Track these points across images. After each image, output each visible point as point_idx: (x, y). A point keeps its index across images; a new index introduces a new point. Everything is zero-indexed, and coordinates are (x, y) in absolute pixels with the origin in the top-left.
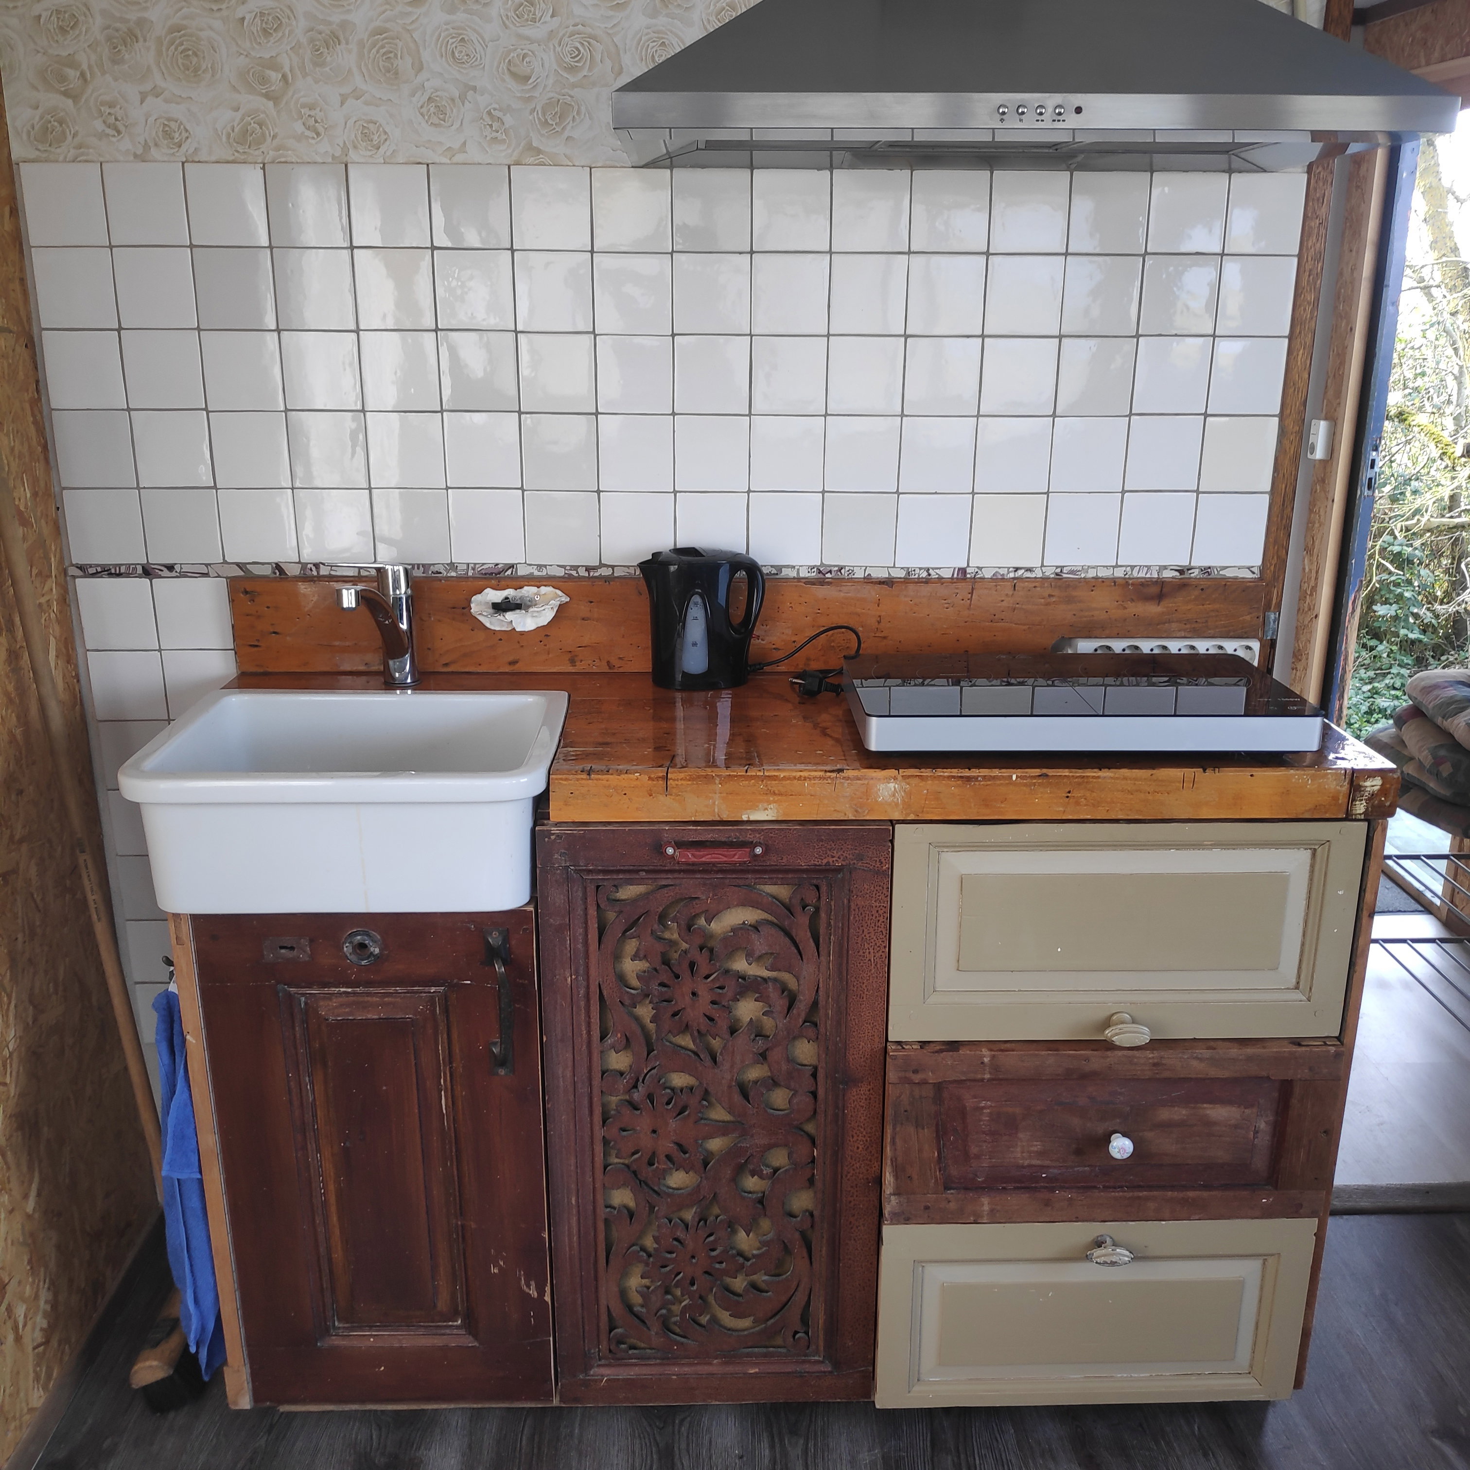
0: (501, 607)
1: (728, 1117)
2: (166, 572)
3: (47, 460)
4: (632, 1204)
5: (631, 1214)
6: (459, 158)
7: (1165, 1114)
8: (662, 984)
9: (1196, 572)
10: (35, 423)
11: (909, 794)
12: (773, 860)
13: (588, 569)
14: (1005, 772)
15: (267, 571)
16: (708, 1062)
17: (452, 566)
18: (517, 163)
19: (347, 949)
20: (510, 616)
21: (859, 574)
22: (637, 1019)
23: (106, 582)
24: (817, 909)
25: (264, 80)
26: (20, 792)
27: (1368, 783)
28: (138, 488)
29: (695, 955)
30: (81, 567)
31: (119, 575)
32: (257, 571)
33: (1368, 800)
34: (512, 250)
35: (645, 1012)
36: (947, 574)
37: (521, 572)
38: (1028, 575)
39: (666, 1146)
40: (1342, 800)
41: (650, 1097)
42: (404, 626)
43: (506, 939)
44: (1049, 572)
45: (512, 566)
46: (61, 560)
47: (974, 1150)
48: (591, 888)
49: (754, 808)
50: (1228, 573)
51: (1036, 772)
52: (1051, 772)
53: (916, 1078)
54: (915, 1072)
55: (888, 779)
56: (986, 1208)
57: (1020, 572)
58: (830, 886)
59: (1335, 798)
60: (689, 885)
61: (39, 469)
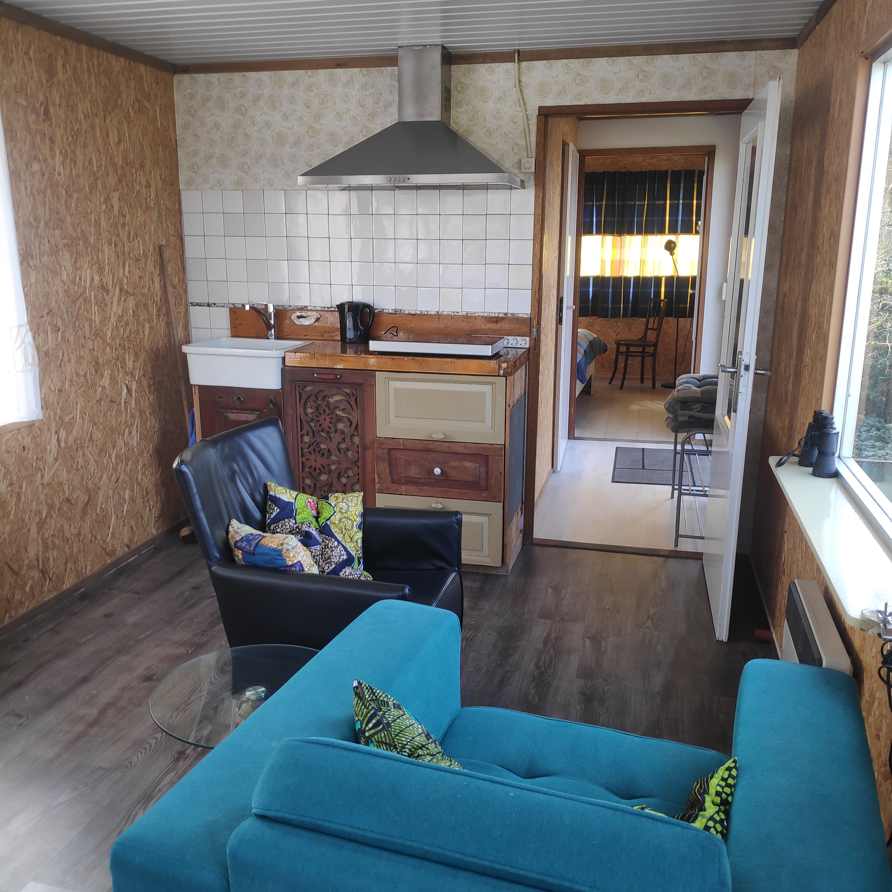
0: (299, 317)
1: (336, 459)
2: (213, 305)
3: (184, 272)
4: (310, 483)
5: (310, 487)
6: (293, 188)
7: (453, 464)
8: (316, 416)
9: (510, 315)
10: (181, 261)
11: (378, 362)
12: (343, 380)
13: (328, 308)
14: (403, 357)
15: (240, 306)
16: (329, 440)
17: (290, 306)
18: (309, 190)
19: (235, 398)
20: (301, 319)
21: (407, 312)
22: (311, 427)
23: (197, 308)
24: (356, 397)
25: (243, 168)
26: (167, 361)
27: (503, 365)
28: (207, 281)
29: (325, 408)
30: (191, 303)
31: (201, 306)
32: (237, 306)
33: (504, 370)
34: (307, 214)
35: (313, 425)
36: (433, 313)
37: (309, 309)
38: (457, 314)
39: (318, 466)
40: (497, 370)
41: (314, 450)
42: (272, 322)
43: (275, 398)
44: (464, 313)
45: (306, 307)
46: (186, 301)
47: (400, 471)
48: (297, 386)
49: (337, 364)
50: (520, 316)
51: (412, 358)
52: (415, 358)
53: (382, 447)
54: (382, 445)
55: (372, 358)
56: (404, 490)
57: (455, 313)
58: (359, 389)
59: (494, 369)
60: (322, 387)
61: (181, 275)
